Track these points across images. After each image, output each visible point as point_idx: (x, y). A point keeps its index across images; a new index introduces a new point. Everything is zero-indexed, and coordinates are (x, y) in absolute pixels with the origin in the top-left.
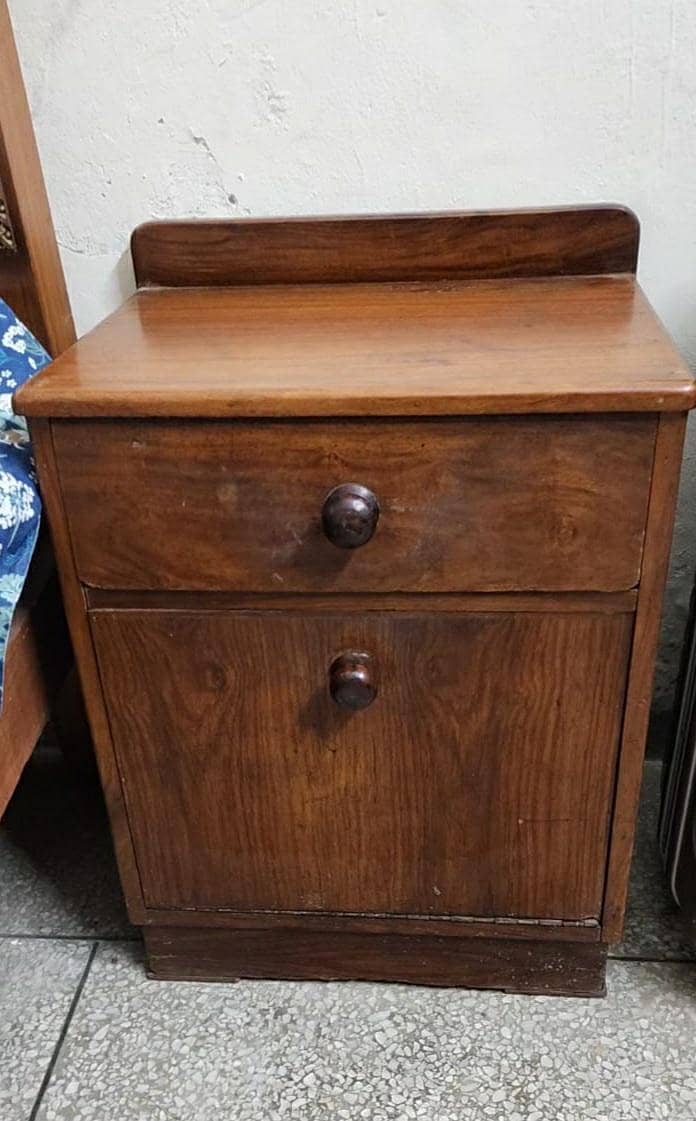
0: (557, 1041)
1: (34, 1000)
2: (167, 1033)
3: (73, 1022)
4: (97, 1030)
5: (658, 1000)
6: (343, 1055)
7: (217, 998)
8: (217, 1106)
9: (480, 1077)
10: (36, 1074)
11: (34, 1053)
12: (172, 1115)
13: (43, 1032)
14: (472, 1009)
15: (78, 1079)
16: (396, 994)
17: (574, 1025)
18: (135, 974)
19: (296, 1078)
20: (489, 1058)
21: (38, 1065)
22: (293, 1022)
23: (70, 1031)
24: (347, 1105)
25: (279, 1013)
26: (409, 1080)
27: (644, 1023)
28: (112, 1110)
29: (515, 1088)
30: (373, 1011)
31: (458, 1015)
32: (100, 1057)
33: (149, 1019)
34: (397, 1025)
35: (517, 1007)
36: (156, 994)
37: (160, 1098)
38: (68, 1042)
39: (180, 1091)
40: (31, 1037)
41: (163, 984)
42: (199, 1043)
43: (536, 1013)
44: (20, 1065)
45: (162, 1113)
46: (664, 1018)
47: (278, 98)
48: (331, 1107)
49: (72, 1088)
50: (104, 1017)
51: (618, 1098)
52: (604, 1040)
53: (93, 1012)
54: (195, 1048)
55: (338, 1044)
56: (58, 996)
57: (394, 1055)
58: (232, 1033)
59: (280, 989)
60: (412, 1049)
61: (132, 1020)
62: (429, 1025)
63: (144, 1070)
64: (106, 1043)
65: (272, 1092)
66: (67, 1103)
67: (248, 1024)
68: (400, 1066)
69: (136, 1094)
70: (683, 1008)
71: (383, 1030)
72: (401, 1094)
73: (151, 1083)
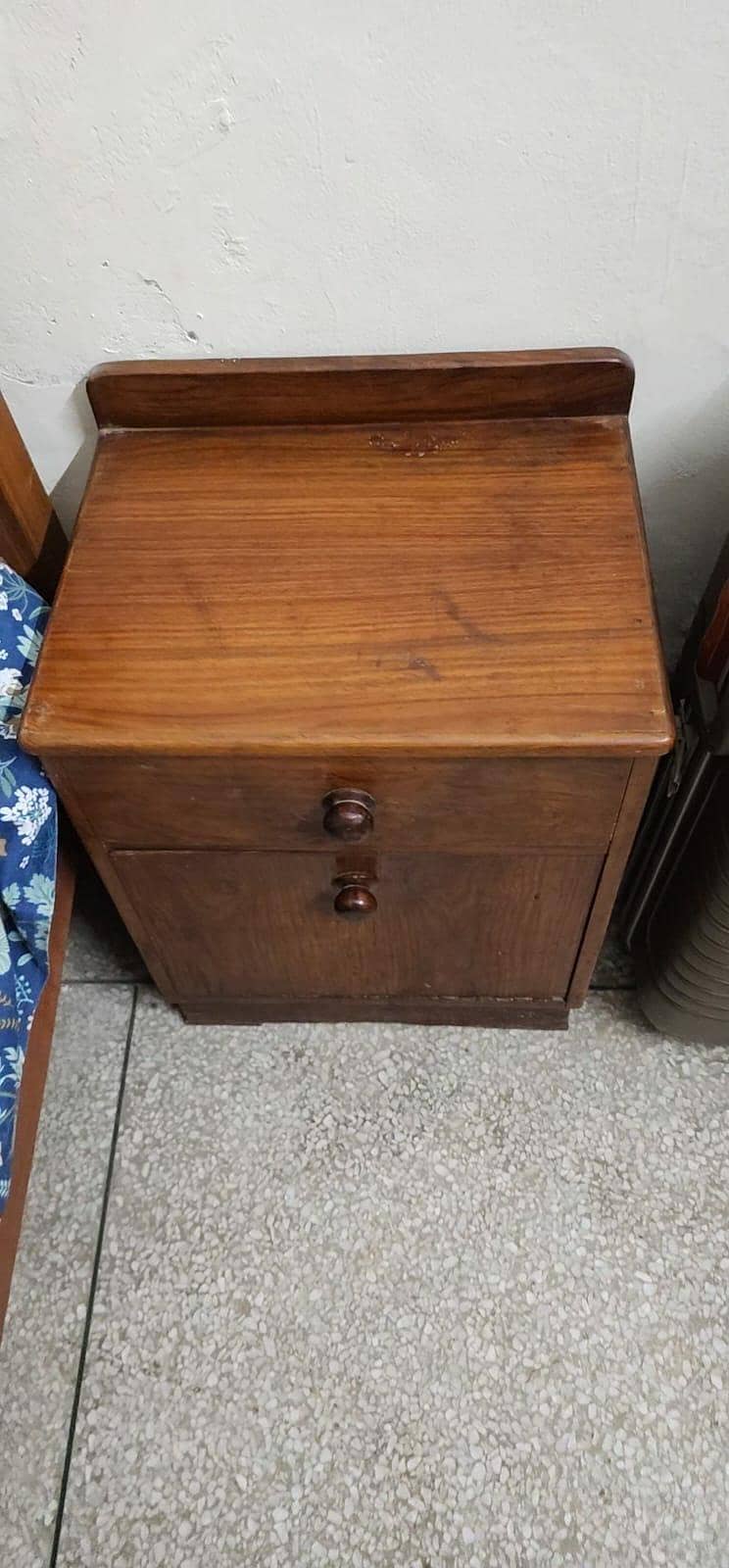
0: (526, 1075)
1: (92, 1051)
2: (207, 1079)
3: (129, 1071)
4: (150, 1078)
5: (611, 1029)
6: (354, 1097)
7: (245, 1042)
8: (257, 1150)
9: (465, 1113)
10: (106, 1124)
11: (101, 1104)
12: (223, 1159)
13: (106, 1082)
14: (457, 1045)
15: (141, 1128)
16: (394, 1032)
17: (541, 1058)
18: (173, 1019)
19: (318, 1121)
20: (471, 1095)
21: (106, 1116)
22: (310, 1064)
23: (127, 1080)
24: (359, 1145)
25: (299, 1055)
26: (407, 1118)
27: (598, 1054)
28: (173, 1156)
29: (492, 1122)
30: (376, 1051)
31: (446, 1052)
32: (156, 1106)
33: (192, 1066)
34: (396, 1063)
35: (494, 1041)
36: (193, 1039)
37: (210, 1144)
38: (129, 1093)
39: (225, 1137)
40: (96, 1088)
41: (199, 1028)
42: (236, 1089)
43: (510, 1046)
44: (91, 1116)
45: (213, 1158)
46: (614, 1048)
47: (236, 243)
48: (347, 1147)
49: (138, 1136)
50: (153, 1065)
51: (574, 1128)
52: (564, 1072)
53: (143, 1061)
54: (233, 1094)
55: (349, 1085)
56: (112, 1044)
57: (395, 1095)
58: (261, 1077)
59: (296, 1031)
60: (409, 1087)
61: (177, 1067)
62: (422, 1063)
63: (194, 1117)
64: (159, 1091)
65: (299, 1134)
66: (136, 1152)
67: (274, 1067)
68: (400, 1106)
69: (190, 1141)
70: (630, 1037)
71: (385, 1070)
72: (402, 1132)
73: (200, 1129)
